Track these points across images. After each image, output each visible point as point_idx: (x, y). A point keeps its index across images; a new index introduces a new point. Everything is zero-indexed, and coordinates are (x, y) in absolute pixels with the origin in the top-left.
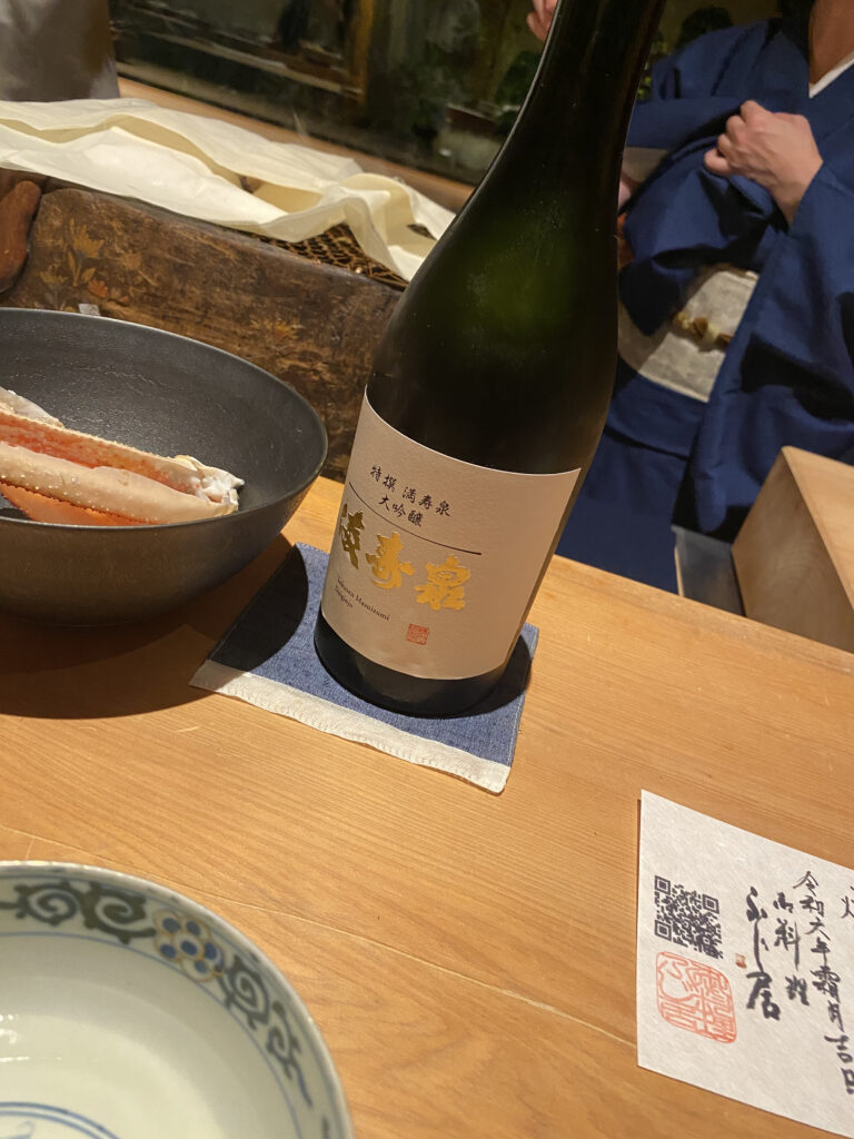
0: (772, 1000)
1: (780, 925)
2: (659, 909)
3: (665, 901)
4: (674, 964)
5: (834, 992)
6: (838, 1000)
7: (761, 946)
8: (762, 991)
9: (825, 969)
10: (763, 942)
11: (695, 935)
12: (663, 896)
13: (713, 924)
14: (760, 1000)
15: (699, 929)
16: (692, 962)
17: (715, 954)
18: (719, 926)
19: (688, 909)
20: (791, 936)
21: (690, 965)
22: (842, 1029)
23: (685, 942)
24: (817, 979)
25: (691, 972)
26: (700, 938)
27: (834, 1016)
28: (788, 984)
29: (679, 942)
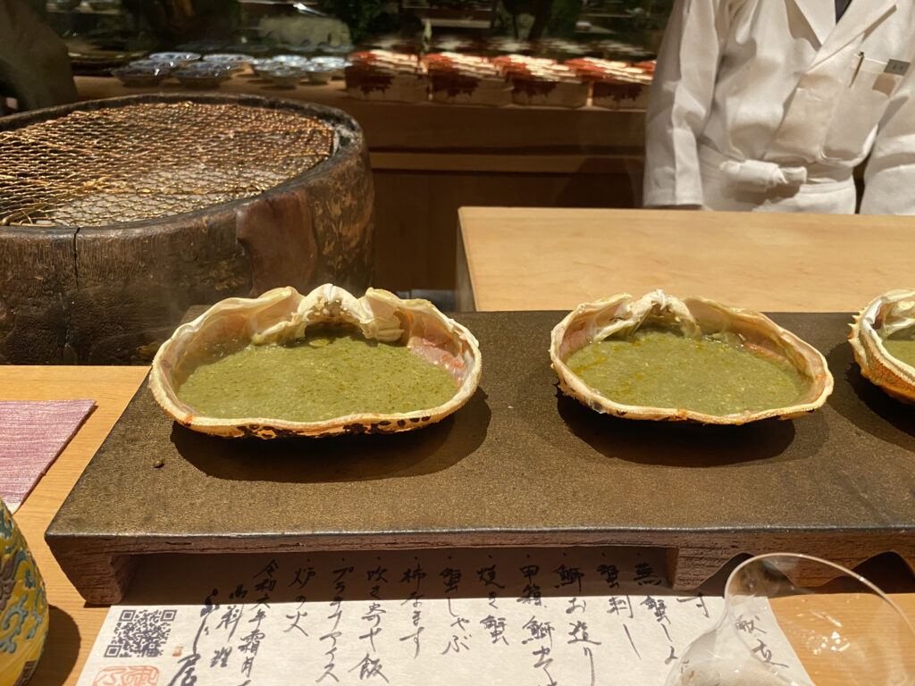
0: (193, 674)
1: (228, 611)
2: (117, 635)
3: (125, 627)
4: (112, 676)
5: (255, 648)
6: (255, 654)
7: (203, 633)
8: (187, 669)
9: (255, 632)
10: (206, 629)
11: (142, 645)
12: (124, 624)
13: (164, 631)
14: (184, 675)
15: (149, 639)
16: (130, 667)
17: (155, 653)
18: (169, 631)
19: (145, 626)
20: (235, 616)
21: (128, 670)
22: (248, 676)
23: (130, 653)
24: (244, 643)
25: (125, 677)
26: (146, 647)
27: (246, 668)
28: (215, 655)
29: (126, 655)
